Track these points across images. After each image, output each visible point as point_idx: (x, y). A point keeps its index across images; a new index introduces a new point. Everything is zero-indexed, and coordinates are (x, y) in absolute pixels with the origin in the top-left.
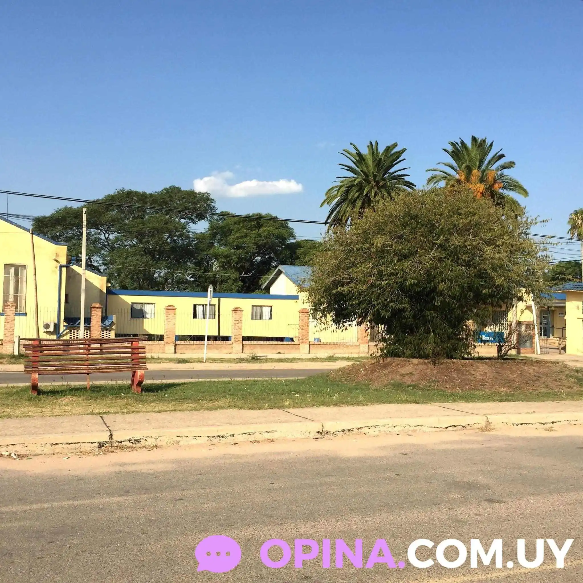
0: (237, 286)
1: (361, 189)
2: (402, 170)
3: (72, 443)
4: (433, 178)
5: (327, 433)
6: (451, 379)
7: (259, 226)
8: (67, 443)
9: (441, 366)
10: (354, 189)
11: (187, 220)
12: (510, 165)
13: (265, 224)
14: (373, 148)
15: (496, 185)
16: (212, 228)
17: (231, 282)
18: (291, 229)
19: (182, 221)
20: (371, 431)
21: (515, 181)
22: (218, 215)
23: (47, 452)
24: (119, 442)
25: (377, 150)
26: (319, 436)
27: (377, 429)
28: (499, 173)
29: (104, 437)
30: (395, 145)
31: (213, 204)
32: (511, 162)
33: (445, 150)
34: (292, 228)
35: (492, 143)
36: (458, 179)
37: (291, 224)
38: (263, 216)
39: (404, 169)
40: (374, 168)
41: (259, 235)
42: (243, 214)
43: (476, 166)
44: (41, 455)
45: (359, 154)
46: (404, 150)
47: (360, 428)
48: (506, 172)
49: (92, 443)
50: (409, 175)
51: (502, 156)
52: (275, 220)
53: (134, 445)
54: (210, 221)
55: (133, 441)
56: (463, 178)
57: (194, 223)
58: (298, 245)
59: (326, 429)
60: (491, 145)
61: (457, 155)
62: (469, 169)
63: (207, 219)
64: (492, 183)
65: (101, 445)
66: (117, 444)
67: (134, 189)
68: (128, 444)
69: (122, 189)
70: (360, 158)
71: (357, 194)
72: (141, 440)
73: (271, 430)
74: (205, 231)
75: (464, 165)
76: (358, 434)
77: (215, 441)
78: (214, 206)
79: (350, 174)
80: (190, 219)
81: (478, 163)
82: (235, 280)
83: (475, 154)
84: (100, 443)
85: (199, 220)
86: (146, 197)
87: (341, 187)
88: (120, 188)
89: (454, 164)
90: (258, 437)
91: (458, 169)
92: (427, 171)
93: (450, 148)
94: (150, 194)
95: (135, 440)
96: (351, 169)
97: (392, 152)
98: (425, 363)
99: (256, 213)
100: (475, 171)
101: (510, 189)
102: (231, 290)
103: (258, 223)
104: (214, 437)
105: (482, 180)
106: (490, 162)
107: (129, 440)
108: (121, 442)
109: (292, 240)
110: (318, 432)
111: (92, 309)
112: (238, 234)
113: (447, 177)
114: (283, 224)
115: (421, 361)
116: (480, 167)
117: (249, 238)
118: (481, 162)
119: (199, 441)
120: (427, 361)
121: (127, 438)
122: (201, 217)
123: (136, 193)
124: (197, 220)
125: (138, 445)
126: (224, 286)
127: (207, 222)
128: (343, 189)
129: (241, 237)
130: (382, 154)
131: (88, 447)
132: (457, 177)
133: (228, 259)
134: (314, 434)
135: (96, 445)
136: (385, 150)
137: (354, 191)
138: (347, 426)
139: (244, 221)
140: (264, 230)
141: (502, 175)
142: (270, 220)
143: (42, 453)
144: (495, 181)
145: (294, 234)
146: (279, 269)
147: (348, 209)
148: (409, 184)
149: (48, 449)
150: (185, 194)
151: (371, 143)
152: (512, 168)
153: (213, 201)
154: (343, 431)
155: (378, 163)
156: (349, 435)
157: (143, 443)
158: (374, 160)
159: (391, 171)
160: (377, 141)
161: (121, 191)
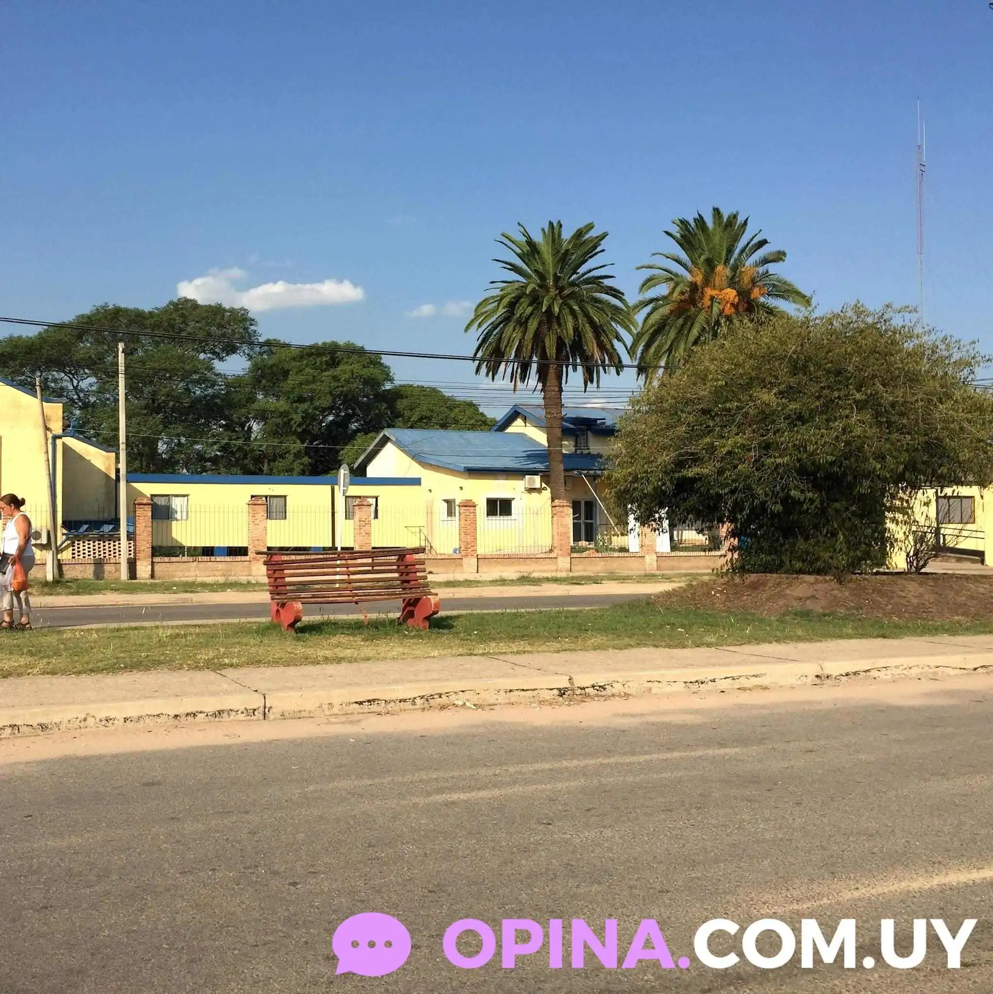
0: (302, 464)
1: (535, 300)
2: (600, 267)
3: (528, 690)
4: (649, 280)
5: (828, 677)
6: (876, 605)
7: (334, 363)
8: (523, 690)
9: (850, 585)
10: (525, 302)
11: (209, 355)
12: (779, 257)
13: (345, 360)
14: (554, 231)
15: (756, 291)
16: (256, 368)
17: (291, 457)
18: (386, 367)
19: (202, 356)
20: (882, 675)
21: (785, 283)
22: (262, 345)
23: (503, 702)
24: (581, 689)
25: (560, 235)
26: (818, 681)
27: (889, 672)
28: (761, 270)
29: (564, 683)
30: (590, 227)
31: (252, 328)
32: (779, 252)
33: (667, 233)
34: (387, 365)
35: (747, 219)
36: (692, 282)
37: (386, 360)
38: (340, 346)
39: (603, 266)
40: (555, 266)
41: (335, 378)
42: (307, 342)
43: (721, 259)
44: (496, 705)
45: (530, 243)
46: (604, 236)
47: (868, 671)
48: (772, 268)
49: (551, 689)
50: (612, 277)
51: (764, 242)
52: (360, 352)
53: (599, 693)
54: (248, 355)
55: (597, 688)
56: (699, 279)
57: (221, 359)
58: (398, 394)
59: (828, 671)
60: (745, 223)
61: (689, 243)
62: (710, 264)
63: (244, 352)
64: (749, 287)
65: (562, 692)
66: (579, 692)
67: (123, 305)
68: (590, 691)
69: (104, 304)
70: (531, 251)
71: (530, 309)
72: (606, 686)
73: (759, 673)
74: (242, 373)
75: (703, 258)
76: (866, 678)
77: (695, 687)
78: (255, 331)
79: (514, 276)
80: (214, 353)
81: (724, 253)
82: (298, 455)
83: (718, 238)
84: (560, 690)
85: (227, 355)
86: (144, 318)
87: (502, 298)
88: (99, 303)
89: (683, 256)
90: (743, 682)
91: (689, 264)
92: (638, 268)
93: (675, 230)
94: (150, 312)
95: (600, 686)
96: (515, 269)
97: (584, 239)
98: (826, 581)
99: (328, 340)
100: (720, 268)
101: (777, 296)
102: (290, 471)
103: (333, 359)
104: (691, 682)
105: (732, 282)
106: (742, 251)
107: (593, 686)
108: (584, 689)
109: (388, 386)
110: (817, 676)
111: (137, 506)
112: (301, 378)
113: (672, 278)
114: (373, 359)
115: (820, 578)
116: (727, 261)
117: (319, 384)
118: (730, 251)
119: (675, 688)
120: (828, 578)
121: (589, 684)
122: (231, 349)
123: (126, 311)
124: (224, 355)
125: (603, 693)
126: (280, 464)
127: (244, 357)
128: (506, 301)
129: (308, 382)
130: (570, 242)
131: (547, 695)
132: (689, 277)
133: (285, 419)
134: (811, 679)
135: (556, 692)
136: (574, 235)
137: (525, 305)
138: (850, 667)
139: (310, 355)
140: (343, 370)
141: (766, 274)
142: (353, 353)
143: (497, 703)
144: (753, 282)
145: (391, 374)
146: (384, 435)
147: (514, 335)
148: (616, 293)
149: (502, 698)
150: (207, 311)
151: (551, 224)
152: (781, 262)
153: (253, 322)
154: (847, 675)
155: (562, 258)
156: (855, 680)
157: (609, 691)
158: (556, 252)
159: (581, 270)
160: (559, 221)
161: (102, 308)
